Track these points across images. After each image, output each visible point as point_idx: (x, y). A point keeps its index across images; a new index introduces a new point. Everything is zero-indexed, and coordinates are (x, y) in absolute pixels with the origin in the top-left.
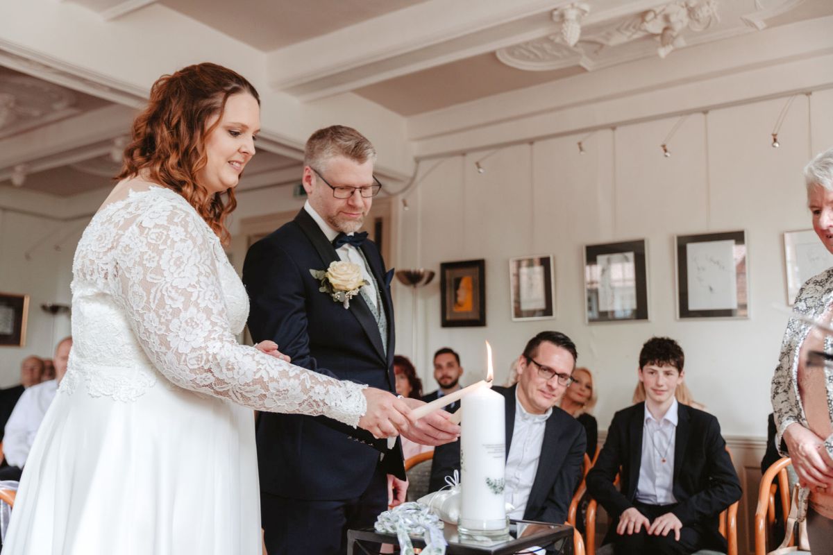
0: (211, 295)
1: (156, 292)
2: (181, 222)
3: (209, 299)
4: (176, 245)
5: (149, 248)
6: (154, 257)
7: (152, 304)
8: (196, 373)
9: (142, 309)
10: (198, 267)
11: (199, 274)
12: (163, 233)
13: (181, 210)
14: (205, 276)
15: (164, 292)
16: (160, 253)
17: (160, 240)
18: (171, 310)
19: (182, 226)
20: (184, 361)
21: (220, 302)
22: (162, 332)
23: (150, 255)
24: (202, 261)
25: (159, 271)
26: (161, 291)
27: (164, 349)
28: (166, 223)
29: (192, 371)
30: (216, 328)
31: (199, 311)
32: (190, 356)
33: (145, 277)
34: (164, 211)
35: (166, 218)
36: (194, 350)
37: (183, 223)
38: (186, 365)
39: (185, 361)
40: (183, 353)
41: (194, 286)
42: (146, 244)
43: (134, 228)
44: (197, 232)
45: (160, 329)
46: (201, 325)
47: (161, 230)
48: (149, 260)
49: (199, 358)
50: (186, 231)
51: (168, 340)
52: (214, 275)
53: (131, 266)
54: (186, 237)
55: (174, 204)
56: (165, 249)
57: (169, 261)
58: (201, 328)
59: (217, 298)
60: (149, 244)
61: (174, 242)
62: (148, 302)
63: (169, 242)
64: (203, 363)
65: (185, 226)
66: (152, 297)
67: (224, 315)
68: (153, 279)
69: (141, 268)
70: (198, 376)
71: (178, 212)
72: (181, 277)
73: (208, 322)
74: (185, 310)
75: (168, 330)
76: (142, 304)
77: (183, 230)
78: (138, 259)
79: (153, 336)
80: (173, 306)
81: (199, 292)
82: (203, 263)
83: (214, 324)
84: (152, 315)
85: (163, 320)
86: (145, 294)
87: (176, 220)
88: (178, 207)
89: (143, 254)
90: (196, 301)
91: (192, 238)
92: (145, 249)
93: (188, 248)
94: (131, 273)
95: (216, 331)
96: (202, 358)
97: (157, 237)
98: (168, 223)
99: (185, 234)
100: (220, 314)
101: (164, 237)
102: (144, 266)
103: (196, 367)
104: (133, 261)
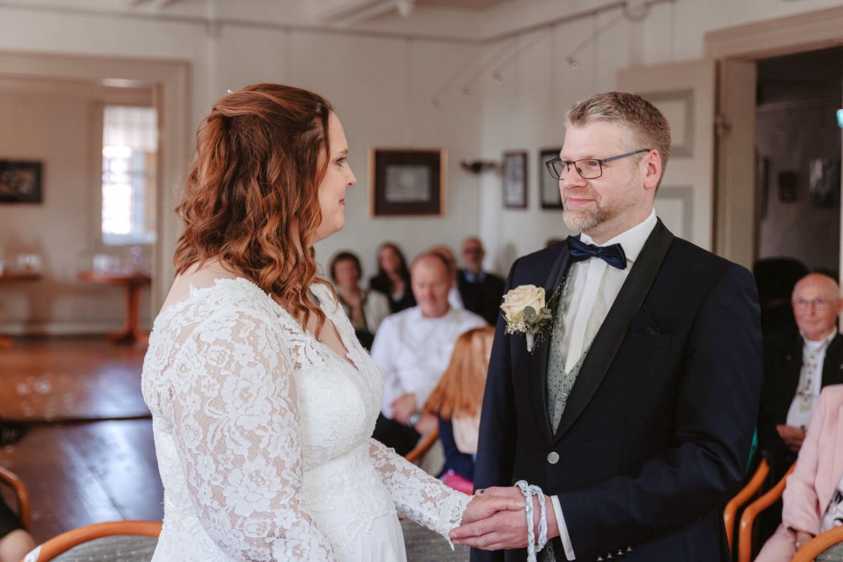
0: (286, 441)
2: (248, 338)
3: (283, 447)
4: (242, 372)
7: (209, 445)
8: (251, 544)
10: (271, 401)
11: (272, 412)
12: (225, 353)
13: (250, 318)
15: (226, 433)
16: (222, 380)
17: (222, 362)
20: (240, 526)
23: (209, 381)
24: (276, 394)
25: (219, 403)
26: (222, 430)
27: (216, 504)
29: (247, 540)
30: (287, 489)
31: (268, 463)
32: (249, 521)
33: (202, 409)
34: (227, 320)
36: (255, 514)
37: (251, 338)
38: (242, 531)
39: (242, 526)
40: (240, 516)
41: (264, 429)
42: (205, 366)
43: (190, 341)
44: (270, 350)
45: (216, 479)
46: (268, 483)
47: (224, 348)
48: (209, 387)
49: (261, 526)
50: (255, 350)
51: (225, 494)
52: (292, 411)
53: (186, 391)
54: (256, 360)
55: (241, 310)
56: (228, 375)
57: (234, 391)
58: (268, 486)
59: (292, 446)
60: (207, 366)
61: (239, 367)
63: (233, 365)
64: (266, 534)
65: (254, 345)
66: (209, 435)
67: (298, 469)
68: (213, 412)
69: (197, 396)
70: (254, 548)
71: (246, 321)
72: (248, 415)
73: (278, 480)
74: (250, 460)
75: (225, 480)
77: (251, 348)
78: (194, 385)
79: (205, 485)
80: (236, 453)
82: (278, 396)
83: (285, 482)
84: (208, 459)
85: (221, 468)
86: (201, 430)
87: (242, 335)
88: (246, 313)
90: (265, 449)
92: (203, 372)
94: (185, 400)
96: (265, 527)
97: (219, 358)
99: (254, 354)
101: (227, 359)
102: (201, 394)
103: (255, 536)
104: (189, 385)
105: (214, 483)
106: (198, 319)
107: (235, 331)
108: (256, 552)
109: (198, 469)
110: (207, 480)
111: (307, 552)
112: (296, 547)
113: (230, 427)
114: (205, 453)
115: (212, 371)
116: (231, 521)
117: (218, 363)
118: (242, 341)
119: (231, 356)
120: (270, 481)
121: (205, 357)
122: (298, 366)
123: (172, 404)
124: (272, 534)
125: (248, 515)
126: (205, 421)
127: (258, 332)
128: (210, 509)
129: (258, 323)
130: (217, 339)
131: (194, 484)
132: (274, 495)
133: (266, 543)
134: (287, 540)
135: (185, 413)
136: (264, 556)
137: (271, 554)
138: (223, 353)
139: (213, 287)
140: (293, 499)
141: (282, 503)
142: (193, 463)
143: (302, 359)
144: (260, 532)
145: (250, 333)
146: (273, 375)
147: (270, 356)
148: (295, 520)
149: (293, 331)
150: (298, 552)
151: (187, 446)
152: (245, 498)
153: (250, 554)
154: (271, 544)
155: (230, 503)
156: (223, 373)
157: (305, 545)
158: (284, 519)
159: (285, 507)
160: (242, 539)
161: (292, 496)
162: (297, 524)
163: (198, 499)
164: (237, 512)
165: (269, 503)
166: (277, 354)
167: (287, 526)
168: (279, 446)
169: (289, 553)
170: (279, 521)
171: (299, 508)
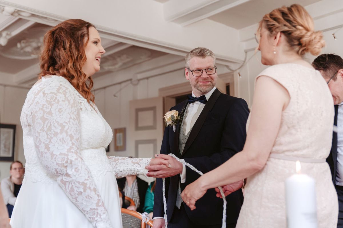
0: (75, 130)
1: (48, 123)
2: (63, 92)
3: (73, 131)
5: (47, 103)
6: (49, 107)
8: (59, 166)
9: (40, 130)
12: (54, 96)
13: (64, 86)
14: (73, 119)
15: (52, 124)
16: (52, 105)
17: (52, 99)
18: (54, 133)
19: (64, 94)
21: (78, 134)
22: (47, 142)
23: (47, 106)
24: (72, 112)
25: (50, 113)
26: (50, 123)
27: (46, 151)
28: (56, 92)
29: (57, 164)
30: (74, 147)
31: (67, 136)
33: (43, 116)
34: (55, 86)
35: (56, 90)
36: (61, 154)
37: (64, 92)
38: (55, 160)
39: (55, 158)
41: (67, 123)
45: (46, 141)
46: (67, 143)
47: (53, 95)
50: (65, 96)
56: (54, 104)
57: (56, 109)
60: (47, 101)
61: (58, 101)
62: (43, 127)
63: (56, 101)
64: (64, 162)
66: (45, 125)
68: (47, 116)
73: (71, 142)
75: (50, 141)
76: (40, 128)
77: (64, 96)
78: (41, 107)
81: (69, 126)
82: (73, 113)
83: (73, 144)
84: (44, 133)
85: (49, 137)
86: (42, 123)
87: (61, 91)
89: (43, 105)
91: (68, 100)
92: (45, 103)
93: (66, 105)
94: (37, 113)
95: (73, 148)
97: (51, 98)
98: (57, 92)
100: (77, 140)
101: (54, 98)
102: (44, 111)
103: (60, 163)
104: (39, 108)
105: (46, 142)
106: (44, 87)
107: (58, 90)
108: (60, 169)
109: (40, 138)
110: (43, 141)
111: (80, 170)
112: (76, 168)
113: (53, 122)
114: (43, 131)
115: (48, 102)
116: (51, 157)
117: (51, 100)
118: (61, 93)
119: (56, 98)
120: (68, 142)
121: (46, 98)
122: (81, 109)
123: (32, 117)
124: (67, 162)
125: (58, 154)
126: (44, 120)
127: (66, 91)
128: (43, 153)
129: (67, 89)
130: (51, 92)
131: (38, 144)
132: (68, 148)
133: (64, 166)
134: (73, 165)
135: (37, 118)
136: (64, 171)
137: (66, 171)
138: (53, 97)
139: (51, 78)
140: (76, 151)
141: (72, 151)
142: (38, 136)
143: (82, 107)
144: (62, 161)
145: (64, 91)
146: (71, 106)
147: (70, 99)
148: (76, 158)
149: (80, 96)
150: (77, 170)
151: (37, 130)
152: (57, 148)
153: (58, 170)
154: (66, 166)
155: (51, 150)
156: (52, 103)
157: (79, 168)
158: (72, 157)
159: (73, 152)
160: (55, 164)
161: (76, 150)
162: (77, 159)
163: (39, 150)
164: (54, 153)
165: (66, 150)
166: (73, 100)
167: (73, 159)
168: (72, 130)
169: (73, 170)
170: (70, 157)
171: (78, 154)
